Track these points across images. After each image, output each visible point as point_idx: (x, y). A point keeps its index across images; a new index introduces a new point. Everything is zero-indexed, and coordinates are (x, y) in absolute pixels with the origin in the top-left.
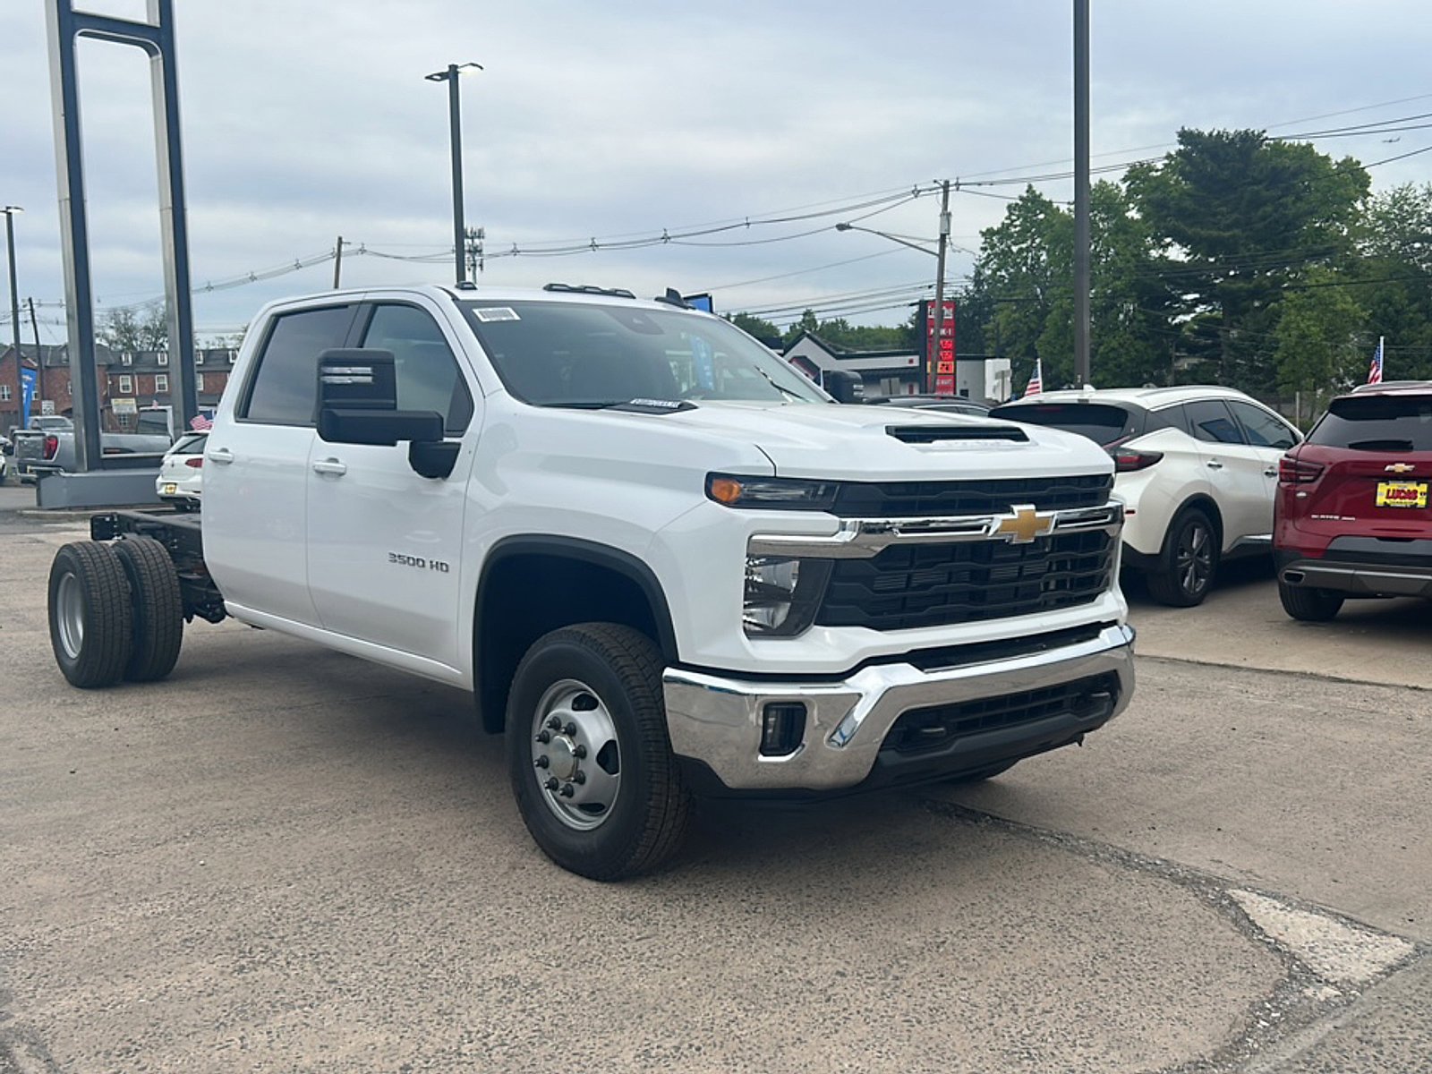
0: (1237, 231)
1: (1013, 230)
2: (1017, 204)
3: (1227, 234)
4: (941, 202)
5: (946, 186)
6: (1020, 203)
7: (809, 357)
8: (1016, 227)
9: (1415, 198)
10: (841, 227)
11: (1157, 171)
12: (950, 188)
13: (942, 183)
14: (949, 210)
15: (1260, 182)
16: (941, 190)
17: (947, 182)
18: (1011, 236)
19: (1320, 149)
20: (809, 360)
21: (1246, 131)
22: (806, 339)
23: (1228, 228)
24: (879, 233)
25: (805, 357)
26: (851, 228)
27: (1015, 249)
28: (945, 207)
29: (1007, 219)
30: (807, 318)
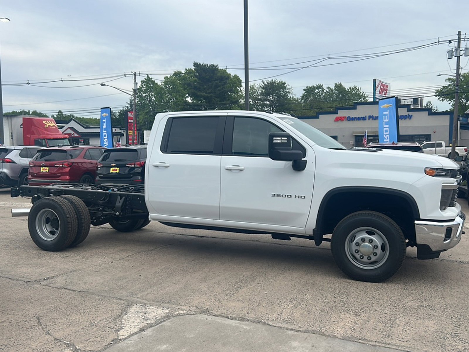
0: (212, 94)
1: (143, 89)
2: (144, 81)
3: (209, 95)
4: (134, 79)
5: (135, 74)
6: (145, 80)
7: (74, 127)
8: (144, 88)
9: (256, 88)
10: (102, 85)
11: (183, 74)
12: (137, 75)
13: (134, 73)
14: (136, 82)
15: (217, 80)
16: (134, 75)
17: (135, 73)
18: (142, 91)
19: (228, 71)
20: (74, 128)
21: (213, 65)
22: (73, 121)
23: (209, 93)
24: (114, 88)
25: (73, 127)
26: (105, 85)
27: (144, 95)
28: (135, 81)
29: (141, 85)
30: (60, 113)
